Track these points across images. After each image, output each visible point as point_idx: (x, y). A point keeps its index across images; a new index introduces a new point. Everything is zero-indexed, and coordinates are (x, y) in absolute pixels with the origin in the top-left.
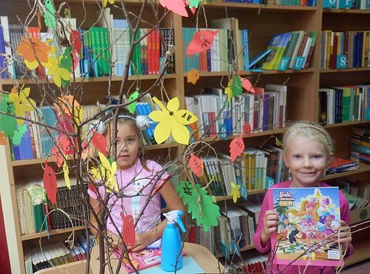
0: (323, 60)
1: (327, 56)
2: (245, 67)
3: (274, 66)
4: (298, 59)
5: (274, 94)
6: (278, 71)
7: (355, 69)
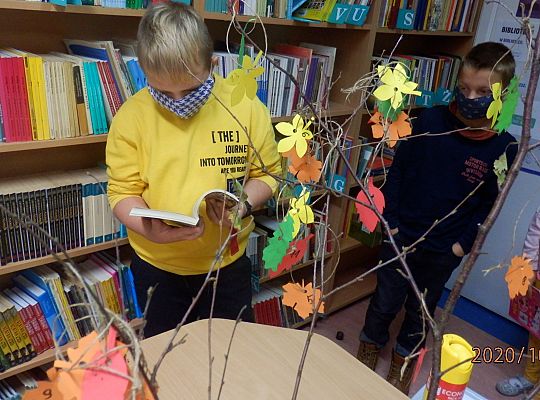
0: (382, 15)
1: (387, 9)
2: (286, 13)
3: (325, 15)
4: (357, 10)
5: (323, 60)
6: (329, 23)
7: (414, 32)
